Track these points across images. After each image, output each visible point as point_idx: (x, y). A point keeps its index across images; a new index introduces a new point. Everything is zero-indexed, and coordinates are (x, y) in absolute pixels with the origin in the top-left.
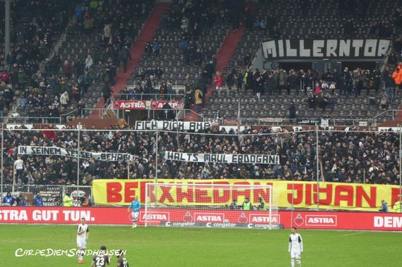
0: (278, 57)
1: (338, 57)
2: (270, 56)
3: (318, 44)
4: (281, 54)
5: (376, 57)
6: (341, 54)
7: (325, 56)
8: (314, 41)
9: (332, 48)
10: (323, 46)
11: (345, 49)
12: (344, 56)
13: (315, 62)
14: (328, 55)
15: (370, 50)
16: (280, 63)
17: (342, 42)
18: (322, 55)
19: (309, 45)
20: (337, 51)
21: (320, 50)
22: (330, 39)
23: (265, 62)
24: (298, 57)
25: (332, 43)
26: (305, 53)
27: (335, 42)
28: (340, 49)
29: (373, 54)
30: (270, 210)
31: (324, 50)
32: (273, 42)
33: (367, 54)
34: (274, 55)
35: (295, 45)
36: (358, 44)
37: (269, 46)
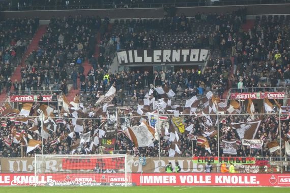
0: (129, 63)
1: (172, 62)
2: (123, 62)
3: (157, 53)
4: (131, 61)
5: (198, 62)
6: (174, 60)
7: (162, 62)
8: (155, 51)
9: (167, 56)
10: (161, 55)
11: (176, 56)
12: (176, 62)
13: (155, 66)
14: (164, 61)
15: (194, 56)
16: (130, 67)
17: (174, 51)
18: (160, 61)
19: (150, 54)
20: (171, 58)
21: (158, 58)
22: (166, 49)
23: (119, 67)
24: (143, 62)
25: (167, 53)
26: (148, 59)
27: (169, 51)
28: (173, 57)
29: (196, 59)
30: (126, 173)
31: (161, 57)
32: (125, 52)
33: (192, 59)
34: (126, 61)
35: (141, 54)
36: (185, 52)
37: (122, 55)
